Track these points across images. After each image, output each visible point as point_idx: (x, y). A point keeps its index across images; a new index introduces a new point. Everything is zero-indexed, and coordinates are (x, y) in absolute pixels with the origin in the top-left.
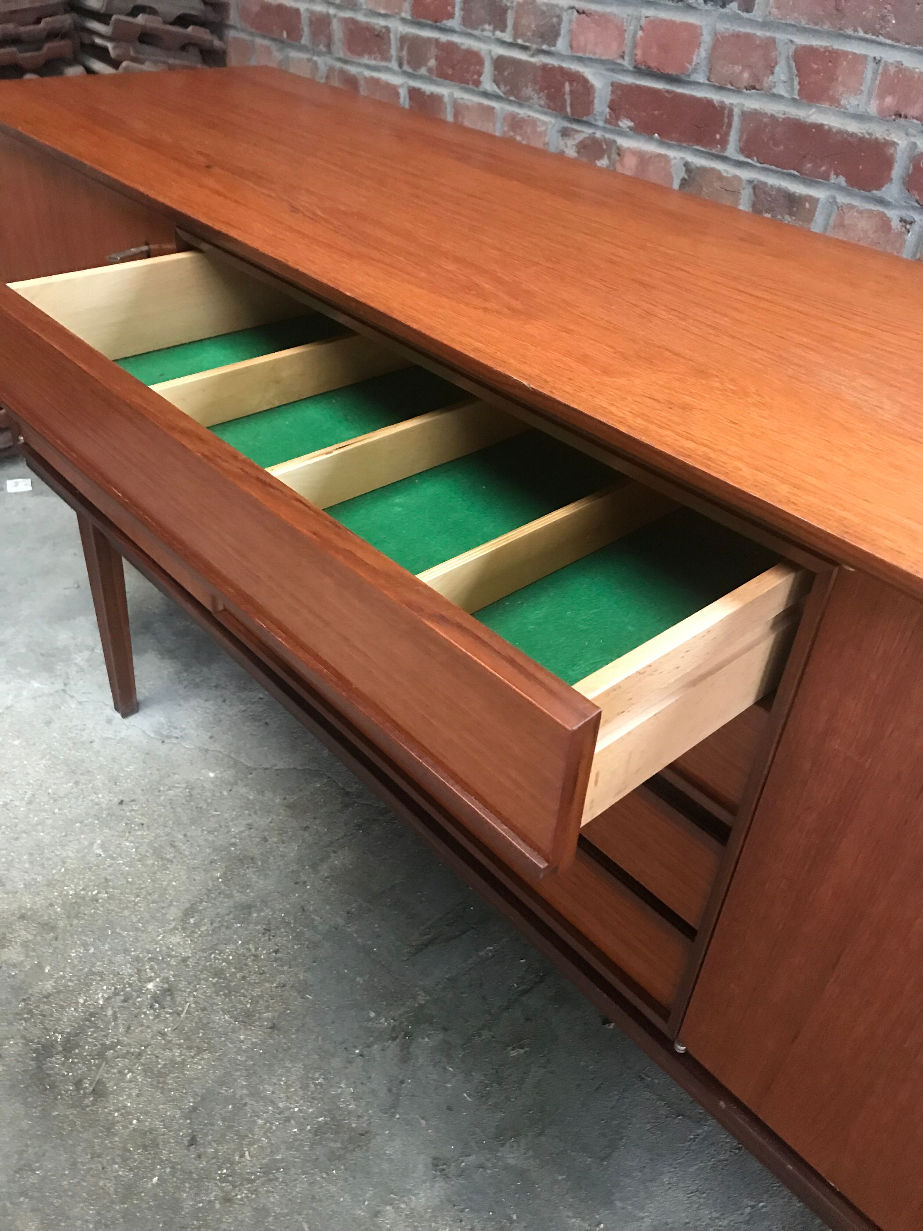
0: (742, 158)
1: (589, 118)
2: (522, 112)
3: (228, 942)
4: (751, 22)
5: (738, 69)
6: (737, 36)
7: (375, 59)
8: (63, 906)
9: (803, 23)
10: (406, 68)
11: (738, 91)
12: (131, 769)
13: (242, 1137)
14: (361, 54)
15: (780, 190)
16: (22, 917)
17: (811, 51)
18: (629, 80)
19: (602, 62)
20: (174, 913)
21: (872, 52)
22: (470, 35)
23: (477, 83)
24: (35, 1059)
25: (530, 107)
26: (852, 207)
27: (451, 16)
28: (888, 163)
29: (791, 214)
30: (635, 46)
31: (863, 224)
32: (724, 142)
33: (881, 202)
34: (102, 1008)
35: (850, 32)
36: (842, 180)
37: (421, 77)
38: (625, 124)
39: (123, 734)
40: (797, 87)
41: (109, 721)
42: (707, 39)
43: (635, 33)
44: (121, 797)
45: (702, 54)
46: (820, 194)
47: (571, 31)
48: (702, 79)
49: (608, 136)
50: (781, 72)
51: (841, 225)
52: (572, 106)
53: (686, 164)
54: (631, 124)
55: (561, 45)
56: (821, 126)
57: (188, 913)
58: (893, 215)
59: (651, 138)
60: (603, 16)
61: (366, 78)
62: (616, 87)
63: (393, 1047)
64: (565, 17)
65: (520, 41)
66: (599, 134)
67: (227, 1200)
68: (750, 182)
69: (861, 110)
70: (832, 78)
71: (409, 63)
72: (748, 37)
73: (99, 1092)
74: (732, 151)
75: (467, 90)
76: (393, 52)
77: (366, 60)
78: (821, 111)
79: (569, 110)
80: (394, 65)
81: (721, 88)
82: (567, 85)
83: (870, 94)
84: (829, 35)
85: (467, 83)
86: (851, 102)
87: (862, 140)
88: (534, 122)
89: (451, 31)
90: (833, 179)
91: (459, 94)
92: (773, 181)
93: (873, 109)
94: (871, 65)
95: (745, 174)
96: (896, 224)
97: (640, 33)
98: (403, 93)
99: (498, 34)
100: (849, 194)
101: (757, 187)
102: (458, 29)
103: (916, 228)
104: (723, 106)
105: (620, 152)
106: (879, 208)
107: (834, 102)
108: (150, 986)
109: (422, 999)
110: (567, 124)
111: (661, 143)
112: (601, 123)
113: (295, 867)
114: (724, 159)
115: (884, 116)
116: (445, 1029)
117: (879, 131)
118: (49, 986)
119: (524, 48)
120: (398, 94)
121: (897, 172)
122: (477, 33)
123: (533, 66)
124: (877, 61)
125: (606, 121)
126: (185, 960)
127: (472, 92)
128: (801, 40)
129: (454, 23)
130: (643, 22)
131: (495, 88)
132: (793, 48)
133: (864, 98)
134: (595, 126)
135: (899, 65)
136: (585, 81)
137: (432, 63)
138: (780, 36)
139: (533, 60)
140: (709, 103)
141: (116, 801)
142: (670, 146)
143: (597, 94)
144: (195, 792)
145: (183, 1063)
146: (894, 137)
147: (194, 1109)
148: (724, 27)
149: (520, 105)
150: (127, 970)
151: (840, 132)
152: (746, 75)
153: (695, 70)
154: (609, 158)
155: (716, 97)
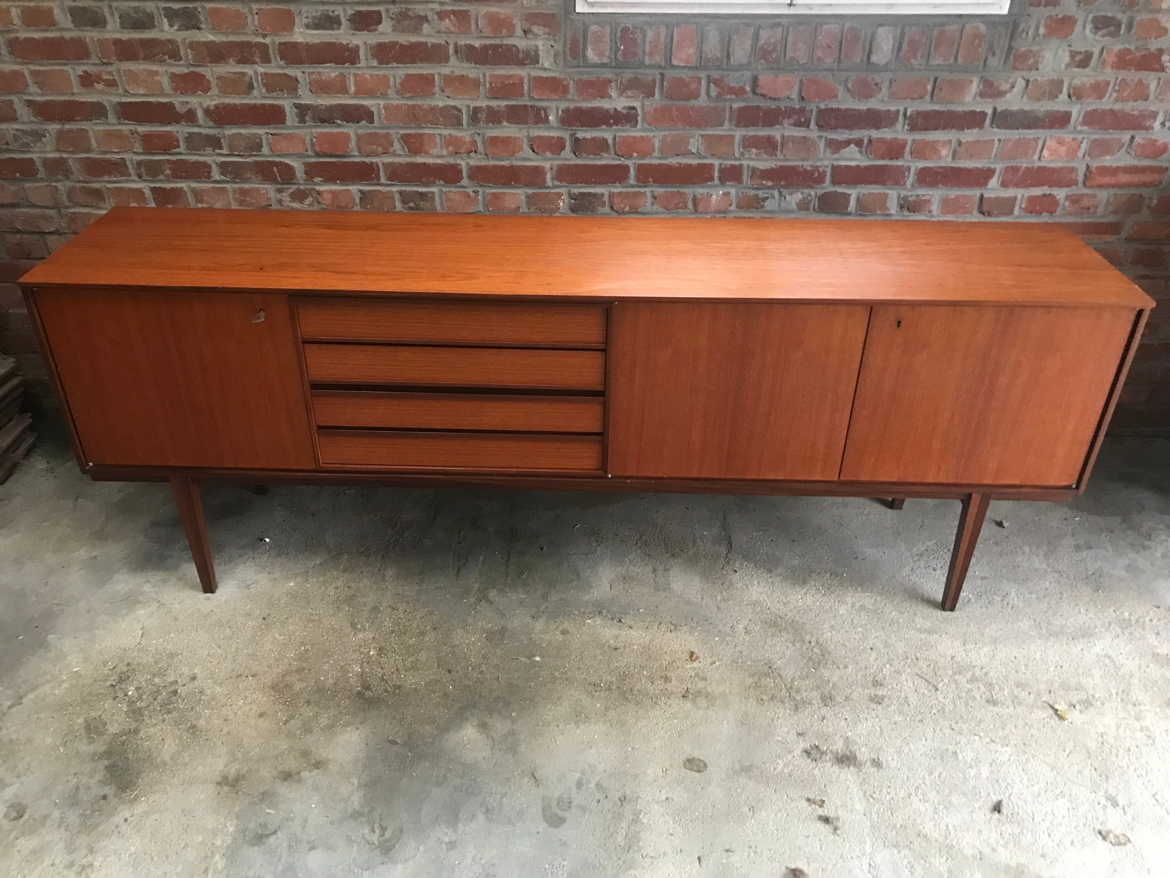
0: (389, 182)
1: (295, 181)
2: (246, 186)
3: (383, 622)
4: (374, 127)
5: (375, 147)
6: (370, 134)
7: (115, 177)
8: (295, 661)
9: (401, 125)
10: (145, 177)
11: (377, 155)
12: (249, 606)
13: (465, 658)
14: (101, 176)
15: (414, 192)
16: (283, 676)
17: (409, 135)
18: (314, 160)
19: (294, 154)
20: (348, 630)
21: (437, 132)
22: (196, 154)
23: (209, 177)
24: (360, 698)
25: (251, 183)
26: (450, 191)
27: (179, 147)
28: (461, 171)
29: (423, 200)
30: (313, 144)
31: (457, 197)
32: (378, 178)
33: (462, 187)
34: (363, 671)
35: (424, 125)
36: (442, 182)
37: (160, 181)
38: (317, 179)
39: (223, 599)
40: (407, 150)
41: (208, 599)
42: (353, 136)
43: (311, 140)
44: (261, 617)
45: (353, 144)
46: (434, 189)
47: (269, 144)
48: (356, 153)
49: (308, 187)
50: (397, 146)
51: (448, 200)
52: (280, 177)
53: (360, 191)
54: (320, 179)
55: (265, 150)
56: (425, 163)
57: (353, 626)
58: (470, 190)
59: (336, 183)
60: (289, 134)
61: (108, 189)
62: (306, 164)
63: (484, 603)
64: (264, 138)
65: (236, 153)
66: (302, 187)
67: (481, 672)
68: (398, 191)
69: (440, 154)
70: (422, 144)
71: (147, 174)
72: (375, 134)
73: (399, 687)
74: (383, 180)
75: (202, 182)
76: (131, 170)
77: (106, 178)
78: (420, 157)
79: (279, 179)
80: (134, 177)
81: (368, 156)
82: (275, 169)
83: (442, 148)
84: (415, 128)
85: (200, 178)
86: (435, 151)
87: (445, 165)
88: (257, 189)
89: (180, 154)
90: (437, 182)
91: (194, 185)
92: (408, 189)
93: (445, 152)
94: (438, 137)
95: (394, 189)
96: (472, 194)
97: (314, 140)
98: (147, 192)
99: (217, 151)
100: (447, 187)
101: (401, 193)
102: (183, 152)
103: (480, 193)
104: (372, 163)
105: (319, 193)
106: (462, 189)
107: (426, 153)
108: (371, 653)
109: (476, 586)
110: (280, 186)
111: (342, 184)
112: (302, 182)
113: (375, 586)
114: (380, 185)
115: (450, 155)
116: (494, 587)
117: (451, 161)
118: (331, 681)
119: (241, 156)
120: (143, 193)
121: (465, 174)
122: (202, 152)
123: (248, 163)
124: (440, 135)
125: (305, 180)
126: (374, 638)
127: (206, 182)
128: (402, 132)
129: (182, 148)
130: (315, 135)
131: (223, 177)
132: (399, 136)
133: (439, 149)
134: (300, 184)
135: (450, 135)
136: (287, 165)
137: (168, 172)
138: (390, 131)
139: (248, 160)
140: (365, 163)
141: (261, 620)
142: (347, 185)
143: (296, 169)
144: (293, 594)
145: (417, 659)
146: (459, 162)
147: (439, 665)
148: (360, 131)
149: (244, 183)
150: (355, 656)
151: (434, 164)
152: (380, 149)
153: (351, 151)
154: (312, 197)
155: (367, 160)
